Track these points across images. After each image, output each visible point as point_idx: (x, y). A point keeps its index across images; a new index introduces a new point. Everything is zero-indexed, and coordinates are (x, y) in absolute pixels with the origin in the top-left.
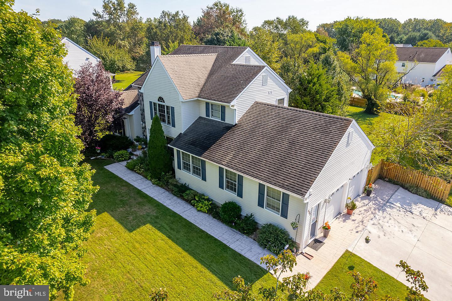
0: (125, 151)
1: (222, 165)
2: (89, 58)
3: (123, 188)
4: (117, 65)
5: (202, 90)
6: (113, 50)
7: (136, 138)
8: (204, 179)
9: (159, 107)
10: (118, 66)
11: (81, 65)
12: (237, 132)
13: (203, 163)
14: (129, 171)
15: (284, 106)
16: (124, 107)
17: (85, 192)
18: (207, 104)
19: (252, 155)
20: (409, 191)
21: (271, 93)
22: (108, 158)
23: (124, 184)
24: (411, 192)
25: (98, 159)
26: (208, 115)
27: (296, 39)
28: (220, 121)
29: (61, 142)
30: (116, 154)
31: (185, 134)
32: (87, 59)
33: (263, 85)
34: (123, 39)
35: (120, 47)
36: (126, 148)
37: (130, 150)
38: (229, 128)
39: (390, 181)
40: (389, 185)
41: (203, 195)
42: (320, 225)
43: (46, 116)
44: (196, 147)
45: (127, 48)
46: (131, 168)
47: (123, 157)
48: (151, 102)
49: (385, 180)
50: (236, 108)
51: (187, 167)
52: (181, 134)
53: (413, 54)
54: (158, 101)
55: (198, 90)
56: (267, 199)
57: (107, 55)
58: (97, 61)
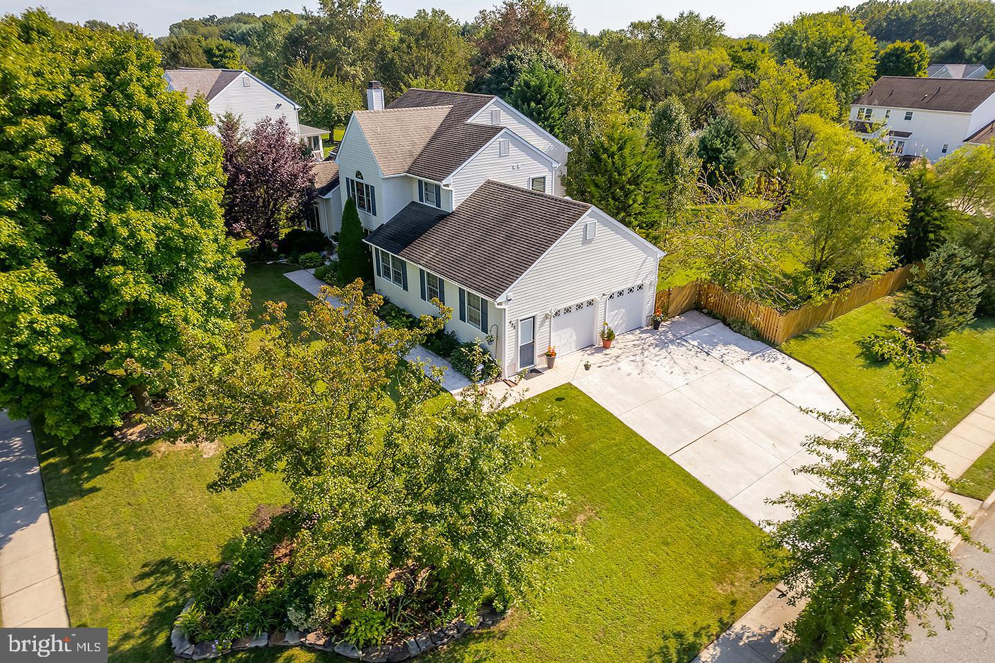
0: (317, 254)
1: (420, 264)
2: (281, 105)
3: (302, 300)
4: (336, 114)
5: (415, 162)
6: (330, 86)
7: (334, 235)
8: (406, 288)
9: (357, 186)
10: (339, 116)
11: (256, 122)
12: (451, 222)
13: (403, 264)
14: (317, 281)
15: (546, 193)
16: (317, 186)
17: (230, 267)
18: (420, 182)
19: (457, 253)
20: (730, 328)
21: (518, 168)
22: (292, 263)
23: (306, 296)
24: (733, 330)
25: (277, 264)
26: (421, 199)
27: (686, 63)
28: (435, 207)
29: (201, 207)
30: (303, 257)
31: (388, 225)
32: (279, 106)
33: (500, 157)
34: (353, 64)
35: (344, 78)
36: (319, 250)
37: (325, 253)
38: (443, 216)
39: (711, 314)
40: (706, 320)
41: (404, 310)
42: (539, 350)
43: (191, 184)
44: (396, 242)
45: (359, 79)
46: (320, 277)
47: (312, 262)
48: (347, 179)
49: (703, 312)
50: (453, 189)
51: (387, 274)
52: (383, 224)
53: (931, 92)
54: (357, 177)
55: (409, 161)
56: (470, 310)
57: (319, 96)
58: (295, 109)
